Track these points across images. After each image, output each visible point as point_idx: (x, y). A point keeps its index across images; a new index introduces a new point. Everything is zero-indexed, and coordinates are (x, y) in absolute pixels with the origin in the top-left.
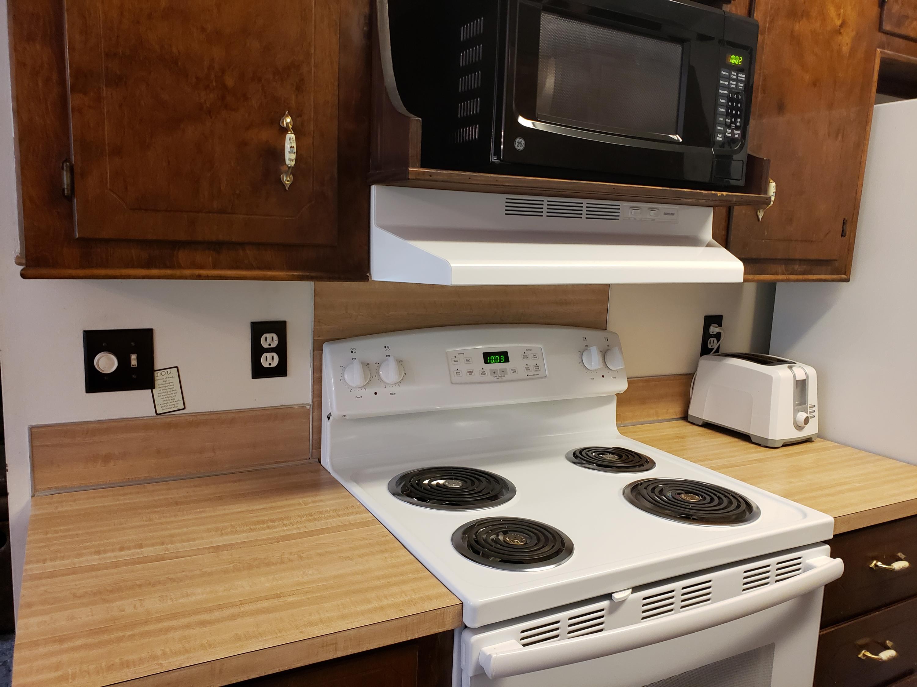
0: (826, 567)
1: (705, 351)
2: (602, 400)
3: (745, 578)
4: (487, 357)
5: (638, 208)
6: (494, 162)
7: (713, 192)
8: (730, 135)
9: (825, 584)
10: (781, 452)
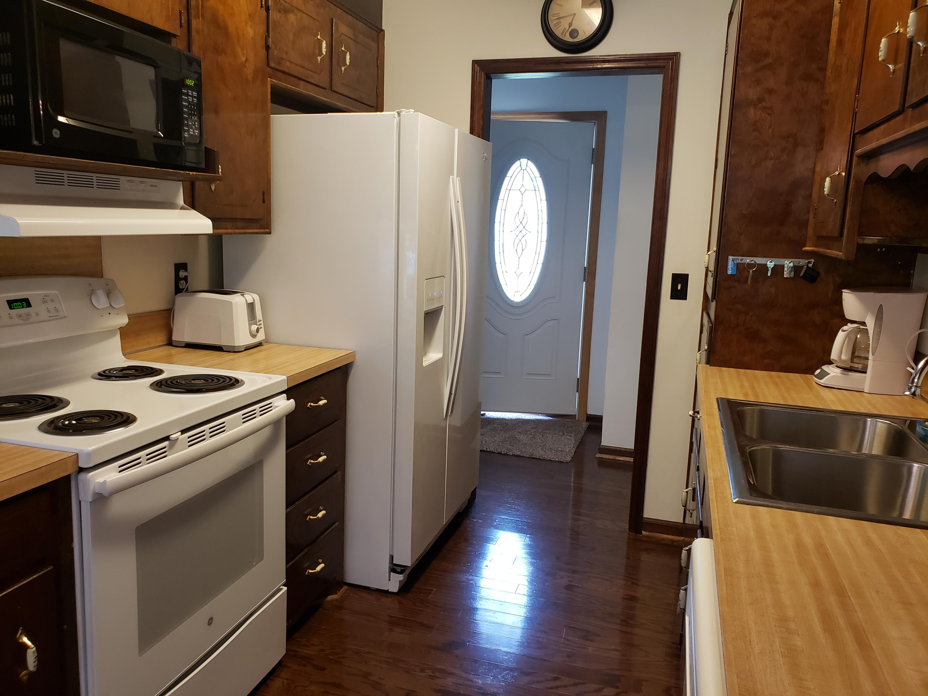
0: (285, 405)
1: (178, 290)
2: (109, 334)
3: (243, 419)
4: (11, 303)
5: (132, 181)
6: (35, 145)
7: (187, 172)
8: (192, 133)
9: (286, 415)
10: (245, 353)
